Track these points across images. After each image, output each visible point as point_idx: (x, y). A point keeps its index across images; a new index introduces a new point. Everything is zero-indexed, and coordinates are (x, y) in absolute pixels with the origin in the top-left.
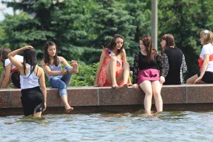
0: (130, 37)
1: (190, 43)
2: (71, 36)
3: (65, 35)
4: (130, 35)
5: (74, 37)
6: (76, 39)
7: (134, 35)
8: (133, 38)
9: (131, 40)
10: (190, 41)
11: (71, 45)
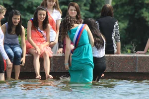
0: (85, 8)
1: (143, 15)
2: (28, 4)
3: (22, 3)
4: (85, 5)
5: (31, 6)
6: (32, 8)
7: (89, 5)
8: (88, 8)
9: (86, 10)
10: (143, 13)
11: (28, 14)
